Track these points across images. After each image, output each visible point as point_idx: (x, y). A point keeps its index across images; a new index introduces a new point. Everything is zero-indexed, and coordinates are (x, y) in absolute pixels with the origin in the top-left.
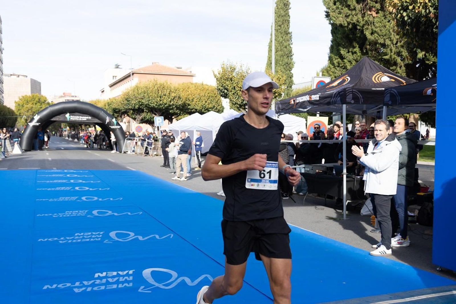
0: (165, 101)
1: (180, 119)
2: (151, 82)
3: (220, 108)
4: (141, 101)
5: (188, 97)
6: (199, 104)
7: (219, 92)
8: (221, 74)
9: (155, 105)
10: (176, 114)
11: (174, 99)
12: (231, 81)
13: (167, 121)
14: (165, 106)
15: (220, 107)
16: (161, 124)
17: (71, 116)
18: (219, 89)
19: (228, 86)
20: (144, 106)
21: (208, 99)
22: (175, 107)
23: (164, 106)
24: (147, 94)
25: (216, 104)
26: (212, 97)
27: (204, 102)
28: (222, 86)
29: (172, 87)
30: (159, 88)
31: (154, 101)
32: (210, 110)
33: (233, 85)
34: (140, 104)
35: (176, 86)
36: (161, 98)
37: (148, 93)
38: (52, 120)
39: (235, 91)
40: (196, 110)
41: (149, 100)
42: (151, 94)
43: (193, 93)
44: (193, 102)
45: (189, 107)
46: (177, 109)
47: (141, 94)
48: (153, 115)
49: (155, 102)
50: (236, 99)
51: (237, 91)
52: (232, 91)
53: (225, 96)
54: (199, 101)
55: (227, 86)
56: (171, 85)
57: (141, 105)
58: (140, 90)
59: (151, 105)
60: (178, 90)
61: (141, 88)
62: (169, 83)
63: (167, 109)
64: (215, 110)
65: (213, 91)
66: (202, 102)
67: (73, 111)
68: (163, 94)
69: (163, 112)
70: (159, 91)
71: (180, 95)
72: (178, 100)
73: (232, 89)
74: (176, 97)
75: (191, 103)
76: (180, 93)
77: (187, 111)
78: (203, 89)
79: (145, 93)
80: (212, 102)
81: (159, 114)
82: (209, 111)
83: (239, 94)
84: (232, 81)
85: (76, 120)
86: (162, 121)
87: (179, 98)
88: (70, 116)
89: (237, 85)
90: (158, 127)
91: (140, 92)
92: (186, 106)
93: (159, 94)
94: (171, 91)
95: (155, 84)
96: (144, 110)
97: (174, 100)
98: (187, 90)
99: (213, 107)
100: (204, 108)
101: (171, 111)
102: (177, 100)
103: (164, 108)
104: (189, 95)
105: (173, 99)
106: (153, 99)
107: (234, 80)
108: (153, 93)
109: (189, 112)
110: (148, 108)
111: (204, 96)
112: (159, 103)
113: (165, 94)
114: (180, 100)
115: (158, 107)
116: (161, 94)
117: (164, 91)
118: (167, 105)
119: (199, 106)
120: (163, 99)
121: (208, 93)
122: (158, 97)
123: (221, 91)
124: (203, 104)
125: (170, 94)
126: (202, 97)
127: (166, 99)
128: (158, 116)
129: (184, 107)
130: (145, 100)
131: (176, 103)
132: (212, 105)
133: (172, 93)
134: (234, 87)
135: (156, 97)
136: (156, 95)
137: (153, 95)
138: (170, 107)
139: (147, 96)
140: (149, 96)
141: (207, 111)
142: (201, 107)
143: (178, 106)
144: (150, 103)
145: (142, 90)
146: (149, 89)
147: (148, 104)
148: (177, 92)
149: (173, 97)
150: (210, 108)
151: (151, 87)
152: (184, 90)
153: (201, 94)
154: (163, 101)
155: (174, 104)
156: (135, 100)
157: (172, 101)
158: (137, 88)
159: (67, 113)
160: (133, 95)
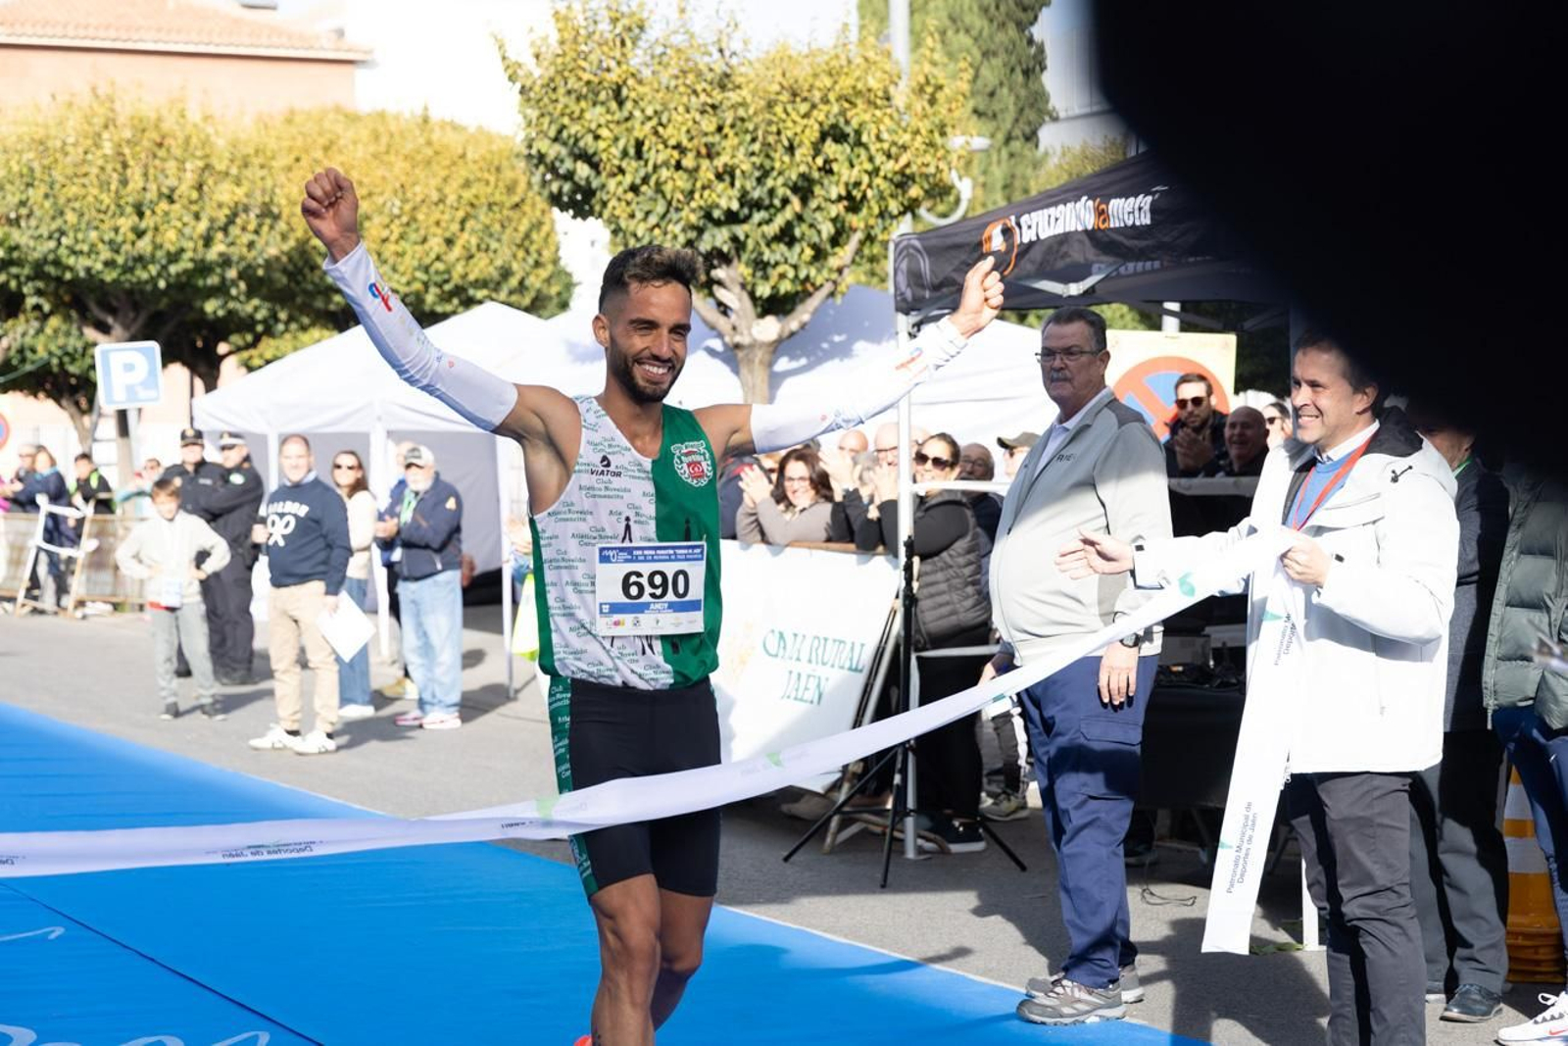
0: (171, 235)
1: (268, 362)
2: (70, 105)
3: (548, 281)
4: (7, 236)
6: (400, 255)
7: (536, 179)
8: (549, 56)
9: (99, 266)
10: (246, 324)
11: (231, 220)
12: (614, 105)
13: (179, 372)
14: (173, 269)
15: (544, 273)
16: (142, 394)
18: (541, 157)
19: (597, 137)
21: (463, 222)
22: (241, 276)
23: (164, 267)
24: (43, 189)
25: (521, 254)
26: (490, 206)
27: (436, 244)
28: (556, 140)
29: (220, 143)
30: (127, 151)
31: (93, 235)
32: (480, 294)
33: (629, 130)
35: (243, 136)
36: (141, 215)
37: (52, 185)
39: (642, 173)
41: (63, 233)
42: (73, 190)
46: (250, 292)
48: (91, 333)
49: (101, 246)
50: (653, 220)
51: (656, 168)
52: (621, 171)
53: (582, 202)
54: (402, 237)
55: (589, 138)
56: (210, 130)
59: (71, 261)
60: (256, 161)
62: (194, 116)
63: (188, 289)
64: (514, 298)
65: (498, 169)
66: (424, 240)
68: (152, 187)
69: (152, 308)
70: (125, 166)
71: (273, 195)
72: (257, 232)
73: (625, 154)
74: (246, 209)
76: (269, 183)
77: (319, 303)
78: (429, 152)
79: (29, 185)
80: (494, 245)
81: (126, 327)
82: (469, 303)
83: (668, 188)
84: (621, 103)
86: (152, 373)
87: (268, 213)
89: (656, 133)
90: (122, 416)
92: (312, 267)
93: (131, 186)
94: (207, 167)
95: (98, 121)
96: (22, 297)
97: (234, 231)
99: (496, 275)
100: (439, 285)
101: (211, 306)
102: (252, 227)
103: (162, 284)
105: (223, 220)
106: (88, 223)
107: (633, 95)
108: (85, 181)
109: (332, 307)
110: (52, 286)
111: (436, 204)
112: (127, 247)
113: (173, 190)
114: (272, 227)
115: (123, 278)
116: (144, 189)
117: (163, 171)
118: (184, 264)
119: (401, 269)
120: (156, 223)
121: (461, 181)
122: (119, 206)
123: (553, 169)
124: (427, 254)
125: (205, 188)
126: (424, 209)
127: (179, 225)
128: (119, 341)
129: (300, 278)
130: (29, 228)
131: (245, 250)
132: (492, 261)
133: (216, 183)
134: (639, 144)
135: (108, 207)
136: (107, 199)
137: (84, 197)
138: (205, 278)
139: (47, 204)
140: (62, 201)
141: (456, 301)
142: (419, 275)
143: (260, 272)
144: (67, 247)
145: (8, 161)
146: (58, 155)
147: (51, 257)
148: (254, 174)
149: (227, 211)
150: (481, 284)
151: (71, 140)
152: (298, 160)
153: (417, 189)
154: (154, 237)
155: (235, 258)
157: (220, 236)
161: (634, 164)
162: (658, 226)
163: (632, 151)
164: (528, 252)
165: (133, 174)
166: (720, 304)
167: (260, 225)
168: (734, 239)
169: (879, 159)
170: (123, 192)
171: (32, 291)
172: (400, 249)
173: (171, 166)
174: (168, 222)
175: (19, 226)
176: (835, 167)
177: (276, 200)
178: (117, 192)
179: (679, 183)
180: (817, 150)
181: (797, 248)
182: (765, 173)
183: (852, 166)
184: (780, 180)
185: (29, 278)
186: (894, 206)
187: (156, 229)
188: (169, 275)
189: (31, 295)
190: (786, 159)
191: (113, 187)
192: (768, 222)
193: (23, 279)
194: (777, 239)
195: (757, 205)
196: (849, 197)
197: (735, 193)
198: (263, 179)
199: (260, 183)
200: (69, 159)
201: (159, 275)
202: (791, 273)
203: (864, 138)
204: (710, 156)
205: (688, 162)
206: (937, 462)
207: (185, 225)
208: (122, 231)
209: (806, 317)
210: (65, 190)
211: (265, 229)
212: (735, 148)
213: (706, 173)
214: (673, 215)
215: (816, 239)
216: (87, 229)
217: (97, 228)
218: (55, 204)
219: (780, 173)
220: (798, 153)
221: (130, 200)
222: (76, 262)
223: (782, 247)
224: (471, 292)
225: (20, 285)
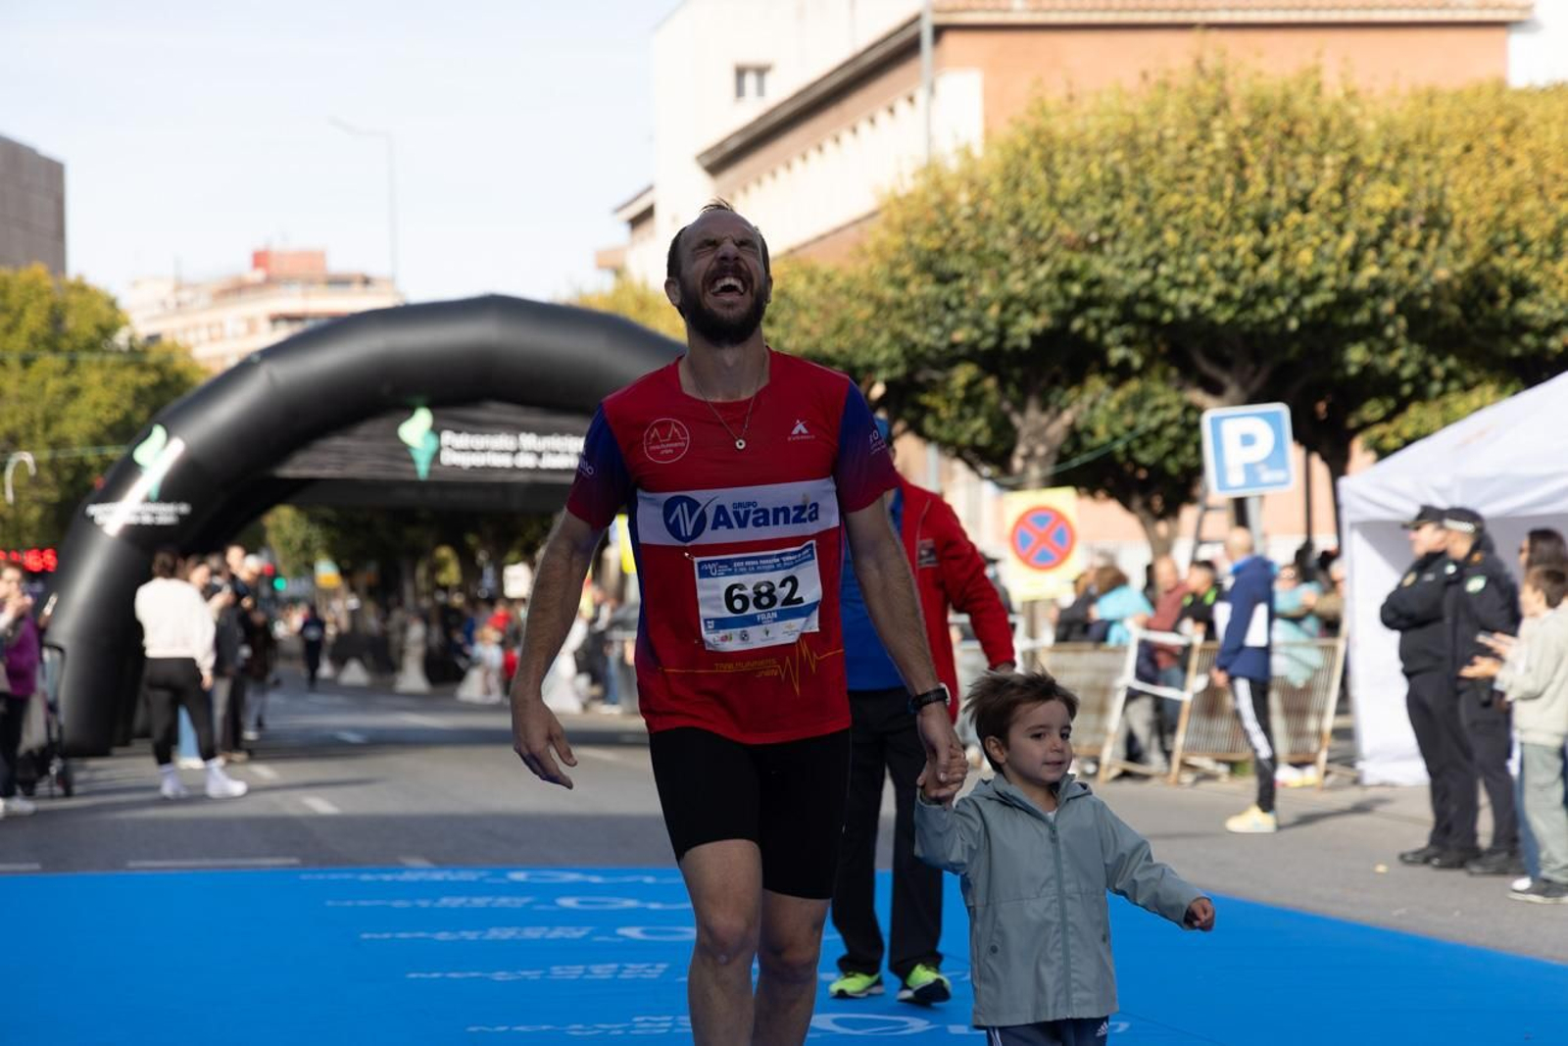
0: (1306, 256)
2: (1166, 86)
4: (1086, 265)
5: (1512, 215)
9: (1208, 302)
14: (1307, 303)
16: (1267, 476)
17: (448, 437)
20: (1111, 312)
22: (1400, 309)
23: (1296, 301)
24: (1134, 200)
29: (1370, 126)
30: (1245, 144)
31: (1202, 260)
34: (1067, 297)
35: (1400, 117)
36: (1265, 230)
37: (1145, 194)
38: (289, 472)
41: (1160, 259)
42: (1174, 200)
43: (1557, 178)
45: (1525, 307)
46: (1412, 334)
47: (1078, 202)
48: (1197, 396)
49: (1212, 275)
56: (1354, 111)
57: (1083, 305)
58: (1067, 172)
59: (1172, 296)
60: (1420, 150)
61: (1083, 152)
62: (1333, 91)
67: (468, 387)
68: (1280, 193)
69: (1281, 359)
70: (1242, 164)
71: (1442, 196)
72: (1421, 248)
74: (1406, 217)
75: (1538, 267)
76: (1437, 179)
79: (1115, 196)
81: (1244, 386)
85: (487, 469)
86: (1278, 446)
87: (1436, 221)
88: (437, 429)
90: (1240, 505)
91: (1069, 183)
92: (1493, 298)
93: (1252, 191)
94: (1353, 163)
95: (1205, 105)
96: (1103, 347)
97: (1391, 247)
98: (1494, 151)
101: (1354, 355)
102: (1414, 241)
103: (1293, 324)
104: (1516, 196)
106: (1195, 243)
108: (1188, 186)
110: (1145, 331)
112: (1246, 275)
113: (1307, 194)
114: (1441, 242)
115: (1242, 317)
116: (1269, 195)
117: (1293, 168)
118: (1323, 296)
120: (1285, 239)
122: (1237, 220)
125: (1351, 190)
127: (1316, 241)
128: (1234, 403)
129: (1474, 312)
130: (1114, 253)
131: (1405, 273)
133: (1365, 183)
135: (1221, 222)
136: (1219, 210)
137: (1190, 208)
138: (1351, 314)
139: (1140, 220)
140: (1159, 213)
143: (1426, 303)
144: (1167, 278)
145: (1087, 165)
146: (1154, 154)
147: (1145, 292)
148: (1416, 168)
149: (1379, 220)
151: (1170, 132)
154: (1283, 259)
155: (1392, 285)
156: (1026, 264)
157: (1371, 254)
158: (1035, 154)
159: (409, 411)
160: (1007, 215)
165: (1254, 174)
167: (1425, 239)
170: (1241, 199)
171: (1119, 340)
173: (1304, 161)
174: (1301, 238)
175: (1101, 252)
177: (1447, 202)
178: (1233, 199)
185: (1114, 323)
187: (1285, 248)
188: (1303, 312)
189: (1117, 346)
191: (1228, 193)
193: (1105, 324)
198: (1428, 174)
199: (1425, 182)
200: (1167, 160)
201: (1289, 312)
207: (1325, 241)
208: (1241, 252)
210: (1164, 200)
211: (1433, 242)
216: (1193, 252)
217: (1206, 250)
218: (1150, 220)
221: (1251, 209)
222: (1178, 299)
225: (1101, 333)
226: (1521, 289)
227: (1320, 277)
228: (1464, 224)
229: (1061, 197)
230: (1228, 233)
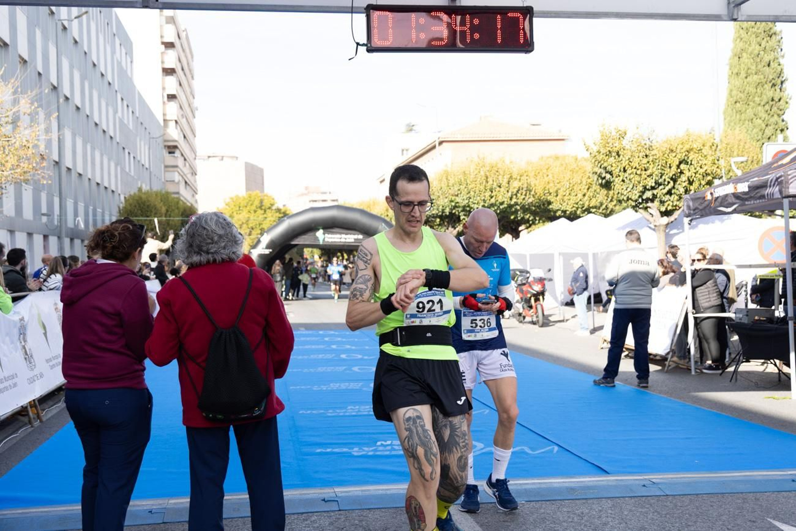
0: (501, 197)
2: (472, 161)
4: (455, 199)
5: (547, 187)
6: (569, 200)
8: (598, 143)
10: (527, 222)
12: (617, 157)
14: (501, 207)
17: (326, 235)
18: (596, 173)
19: (612, 166)
20: (460, 209)
21: (588, 189)
22: (521, 208)
23: (499, 207)
24: (464, 186)
25: (606, 198)
27: (580, 196)
29: (514, 169)
30: (487, 174)
31: (478, 198)
32: (593, 210)
33: (621, 164)
34: (452, 206)
35: (522, 167)
36: (492, 192)
37: (467, 184)
38: (293, 243)
39: (626, 176)
40: (564, 212)
41: (470, 198)
42: (473, 185)
43: (557, 179)
44: (558, 197)
46: (524, 213)
47: (453, 186)
49: (480, 201)
50: (629, 190)
51: (629, 175)
52: (619, 176)
54: (570, 194)
55: (610, 167)
56: (512, 166)
57: (455, 207)
58: (451, 179)
59: (472, 206)
60: (525, 175)
61: (454, 175)
66: (576, 195)
67: (330, 225)
68: (495, 184)
70: (487, 178)
73: (620, 171)
74: (522, 189)
75: (553, 198)
76: (529, 180)
77: (546, 215)
78: (577, 169)
79: (460, 185)
80: (598, 196)
82: (590, 213)
83: (633, 180)
84: (619, 156)
85: (335, 242)
87: (529, 190)
88: (324, 234)
89: (629, 164)
91: (451, 182)
92: (544, 205)
93: (489, 184)
94: (511, 177)
95: (480, 165)
96: (460, 217)
97: (519, 195)
99: (598, 205)
100: (582, 208)
101: (513, 217)
102: (524, 194)
104: (548, 183)
105: (515, 192)
106: (477, 195)
107: (622, 153)
108: (476, 183)
109: (550, 216)
111: (580, 184)
112: (488, 201)
113: (501, 184)
114: (530, 194)
116: (493, 184)
117: (498, 179)
118: (505, 206)
119: (569, 204)
120: (496, 194)
121: (587, 177)
122: (486, 190)
123: (600, 176)
124: (577, 199)
125: (510, 183)
126: (576, 186)
130: (461, 197)
131: (522, 201)
132: (597, 200)
133: (513, 182)
134: (624, 168)
135: (483, 190)
136: (482, 188)
137: (476, 187)
138: (511, 209)
139: (466, 190)
140: (470, 188)
141: (586, 213)
142: (575, 205)
143: (527, 206)
144: (472, 202)
145: (455, 178)
146: (469, 176)
147: (467, 205)
148: (524, 178)
149: (516, 190)
150: (595, 207)
151: (472, 171)
152: (539, 173)
153: (574, 180)
154: (496, 198)
155: (519, 203)
156: (443, 199)
157: (514, 197)
158: (445, 175)
159: (319, 230)
160: (440, 188)
161: (623, 173)
162: (630, 191)
163: (622, 170)
164: (608, 197)
165: (490, 180)
166: (651, 214)
167: (526, 193)
168: (653, 194)
169: (698, 168)
170: (487, 185)
171: (462, 215)
172: (568, 198)
173: (500, 177)
174: (500, 193)
175: (458, 196)
176: (684, 172)
177: (531, 185)
178: (485, 185)
179: (636, 179)
180: (678, 167)
181: (673, 196)
182: (662, 175)
183: (689, 171)
184: (667, 176)
185: (462, 211)
186: (703, 183)
187: (496, 196)
190: (669, 170)
192: (664, 189)
194: (667, 194)
195: (660, 184)
196: (689, 180)
197: (653, 181)
198: (527, 179)
199: (526, 181)
200: (471, 177)
201: (497, 209)
202: (671, 204)
203: (693, 163)
204: (645, 170)
205: (639, 172)
206: (699, 260)
207: (504, 194)
209: (676, 217)
210: (470, 186)
211: (528, 194)
212: (653, 168)
213: (644, 176)
214: (635, 188)
215: (678, 193)
217: (479, 196)
218: (468, 190)
219: (667, 174)
220: (672, 168)
221: (489, 187)
223: (668, 196)
224: (591, 210)
225: (459, 213)
226: (549, 203)
227: (504, 202)
228: (535, 189)
229: (450, 185)
230: (484, 192)
